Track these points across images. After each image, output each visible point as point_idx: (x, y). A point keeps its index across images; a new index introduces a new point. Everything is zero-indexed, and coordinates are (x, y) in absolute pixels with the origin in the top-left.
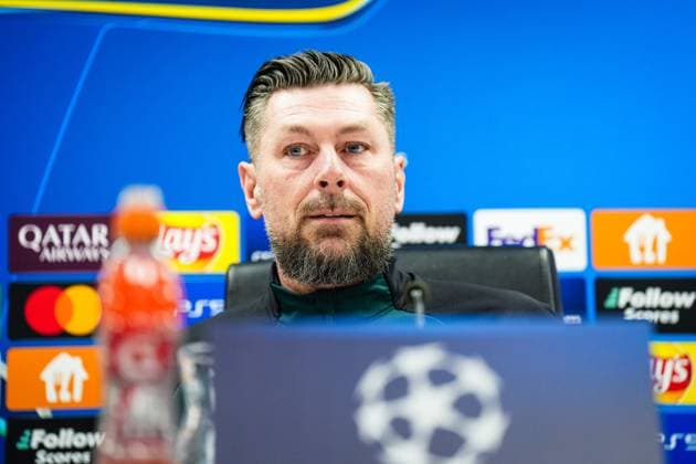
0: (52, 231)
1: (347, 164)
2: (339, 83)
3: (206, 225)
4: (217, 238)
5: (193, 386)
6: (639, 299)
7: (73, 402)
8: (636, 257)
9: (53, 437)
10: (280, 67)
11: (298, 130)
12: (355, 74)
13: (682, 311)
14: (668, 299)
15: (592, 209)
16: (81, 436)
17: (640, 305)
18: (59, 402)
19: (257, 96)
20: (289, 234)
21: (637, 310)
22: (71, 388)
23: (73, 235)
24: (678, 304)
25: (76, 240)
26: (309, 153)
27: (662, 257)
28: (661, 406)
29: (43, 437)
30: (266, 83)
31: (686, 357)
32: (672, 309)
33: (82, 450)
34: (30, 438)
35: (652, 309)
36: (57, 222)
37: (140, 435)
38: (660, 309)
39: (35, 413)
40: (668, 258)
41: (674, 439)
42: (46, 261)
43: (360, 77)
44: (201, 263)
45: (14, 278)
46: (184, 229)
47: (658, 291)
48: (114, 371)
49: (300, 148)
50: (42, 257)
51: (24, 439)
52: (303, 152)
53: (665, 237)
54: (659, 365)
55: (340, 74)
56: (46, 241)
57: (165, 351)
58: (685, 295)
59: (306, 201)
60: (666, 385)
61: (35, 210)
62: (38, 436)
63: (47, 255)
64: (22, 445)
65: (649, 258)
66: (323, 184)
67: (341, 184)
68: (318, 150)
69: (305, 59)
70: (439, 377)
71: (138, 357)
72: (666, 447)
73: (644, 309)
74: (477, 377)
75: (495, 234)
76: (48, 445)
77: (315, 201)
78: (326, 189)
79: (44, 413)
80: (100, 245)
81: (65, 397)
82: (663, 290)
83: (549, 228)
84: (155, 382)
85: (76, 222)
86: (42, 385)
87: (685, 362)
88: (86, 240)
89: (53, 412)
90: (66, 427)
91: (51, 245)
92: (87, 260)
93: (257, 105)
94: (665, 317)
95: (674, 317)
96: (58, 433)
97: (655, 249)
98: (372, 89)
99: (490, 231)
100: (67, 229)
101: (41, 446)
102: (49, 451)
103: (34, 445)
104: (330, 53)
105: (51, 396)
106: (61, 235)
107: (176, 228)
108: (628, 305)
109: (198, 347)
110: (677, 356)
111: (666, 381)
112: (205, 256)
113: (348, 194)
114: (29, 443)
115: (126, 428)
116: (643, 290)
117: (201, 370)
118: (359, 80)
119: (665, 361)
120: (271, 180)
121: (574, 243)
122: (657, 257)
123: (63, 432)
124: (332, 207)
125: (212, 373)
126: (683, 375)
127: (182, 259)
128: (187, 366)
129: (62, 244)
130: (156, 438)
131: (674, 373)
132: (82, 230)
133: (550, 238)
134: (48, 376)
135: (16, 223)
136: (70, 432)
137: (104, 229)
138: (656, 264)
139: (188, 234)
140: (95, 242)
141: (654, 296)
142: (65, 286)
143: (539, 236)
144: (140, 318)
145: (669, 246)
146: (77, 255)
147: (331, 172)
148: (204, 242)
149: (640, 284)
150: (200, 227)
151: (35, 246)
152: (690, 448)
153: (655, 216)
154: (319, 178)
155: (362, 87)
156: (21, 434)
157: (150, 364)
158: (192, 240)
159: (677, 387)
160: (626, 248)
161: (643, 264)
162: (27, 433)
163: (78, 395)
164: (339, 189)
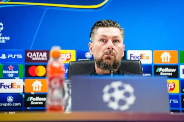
0: (34, 53)
1: (114, 45)
2: (114, 27)
3: (68, 53)
4: (71, 56)
5: (66, 89)
6: (163, 70)
7: (39, 91)
8: (163, 61)
9: (34, 98)
10: (101, 22)
11: (104, 36)
12: (117, 26)
13: (173, 73)
14: (170, 70)
15: (153, 50)
16: (41, 98)
17: (164, 71)
18: (36, 91)
19: (95, 28)
20: (99, 58)
21: (163, 72)
22: (38, 88)
23: (39, 54)
24: (172, 71)
25: (40, 56)
26: (106, 41)
27: (169, 61)
28: (169, 94)
29: (32, 98)
30: (97, 25)
31: (174, 83)
32: (171, 72)
33: (41, 101)
34: (30, 98)
35: (166, 72)
36: (36, 52)
37: (56, 100)
38: (168, 72)
39: (31, 93)
40: (170, 61)
41: (171, 100)
42: (33, 60)
43: (118, 26)
44: (67, 61)
45: (26, 64)
46: (63, 54)
47: (168, 68)
48: (50, 86)
49: (104, 40)
50: (32, 59)
51: (28, 99)
52: (105, 41)
53: (169, 57)
54: (168, 84)
55: (114, 25)
56: (33, 56)
57: (61, 82)
58: (174, 69)
59: (105, 51)
60: (169, 89)
61: (31, 49)
62: (31, 98)
63: (33, 59)
64: (28, 100)
65: (166, 61)
66: (109, 48)
67: (112, 49)
68: (108, 41)
69: (107, 21)
70: (121, 88)
71: (55, 83)
72: (169, 102)
73: (165, 72)
74: (129, 88)
75: (132, 55)
76: (33, 100)
77: (106, 51)
78: (109, 49)
79: (33, 93)
80: (45, 57)
81: (37, 90)
82: (169, 68)
83: (144, 54)
84: (59, 88)
85: (40, 52)
86: (32, 87)
87: (173, 84)
88: (42, 56)
89: (35, 93)
90: (38, 96)
91: (34, 57)
92: (42, 60)
93: (95, 30)
94: (169, 74)
95: (171, 74)
96: (35, 98)
97: (167, 59)
98: (120, 29)
99: (131, 55)
100: (38, 53)
101: (32, 100)
102: (34, 101)
103: (30, 100)
104: (112, 20)
105: (34, 90)
106: (36, 54)
107: (62, 53)
108: (161, 71)
109: (68, 81)
110: (172, 83)
111: (169, 88)
112: (68, 60)
113: (114, 51)
114: (29, 100)
115: (53, 98)
116: (165, 68)
117: (68, 85)
118: (118, 27)
119: (169, 84)
120: (97, 46)
121: (149, 58)
122: (168, 61)
123: (37, 97)
124: (110, 53)
125: (70, 86)
126: (173, 87)
127: (63, 60)
128: (65, 85)
129: (37, 57)
130: (59, 100)
131: (171, 86)
132: (41, 54)
133: (144, 56)
134: (34, 85)
135: (27, 52)
136: (38, 97)
137: (46, 54)
138: (167, 62)
139: (64, 55)
140: (44, 56)
141: (167, 70)
142: (37, 66)
143: (142, 56)
144: (56, 75)
145: (170, 58)
146: (40, 59)
147: (111, 46)
148: (68, 57)
149: (164, 67)
150: (67, 53)
151: (31, 57)
152: (174, 103)
153: (167, 52)
154: (108, 47)
155: (118, 29)
156: (28, 98)
157: (58, 84)
158: (65, 56)
159: (171, 89)
160: (161, 59)
161: (165, 62)
162: (29, 97)
163: (40, 90)
164: (112, 50)
